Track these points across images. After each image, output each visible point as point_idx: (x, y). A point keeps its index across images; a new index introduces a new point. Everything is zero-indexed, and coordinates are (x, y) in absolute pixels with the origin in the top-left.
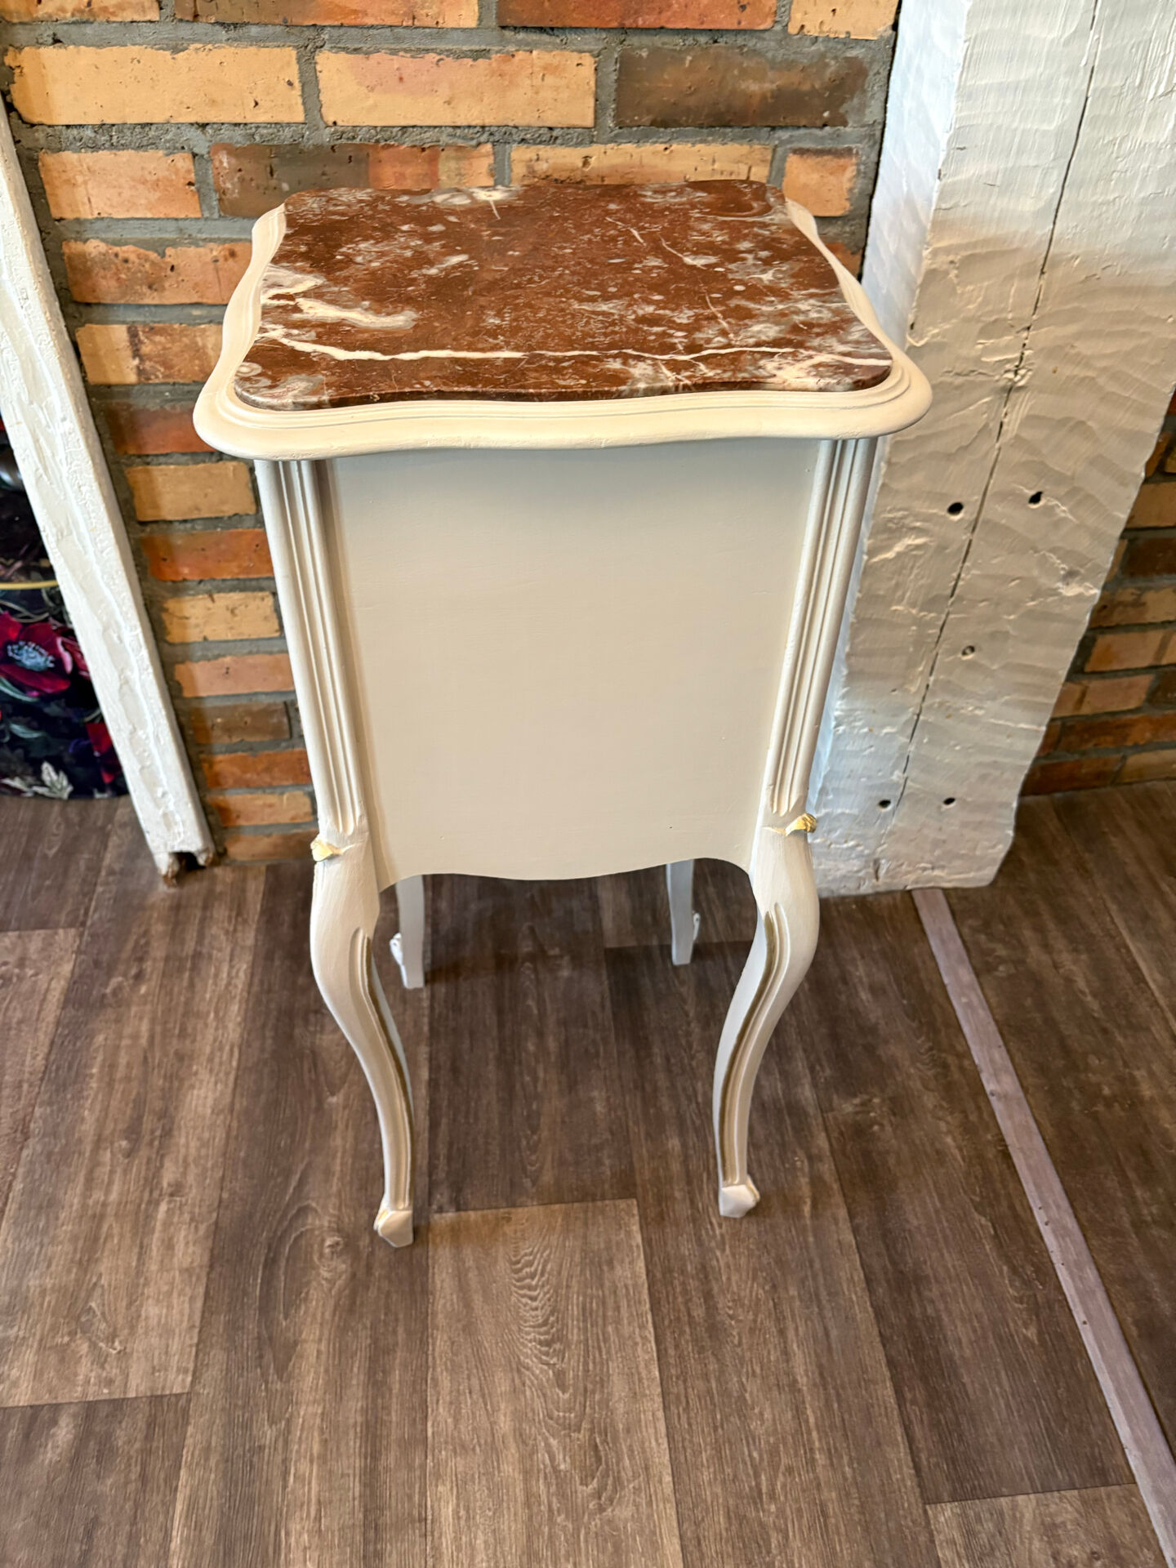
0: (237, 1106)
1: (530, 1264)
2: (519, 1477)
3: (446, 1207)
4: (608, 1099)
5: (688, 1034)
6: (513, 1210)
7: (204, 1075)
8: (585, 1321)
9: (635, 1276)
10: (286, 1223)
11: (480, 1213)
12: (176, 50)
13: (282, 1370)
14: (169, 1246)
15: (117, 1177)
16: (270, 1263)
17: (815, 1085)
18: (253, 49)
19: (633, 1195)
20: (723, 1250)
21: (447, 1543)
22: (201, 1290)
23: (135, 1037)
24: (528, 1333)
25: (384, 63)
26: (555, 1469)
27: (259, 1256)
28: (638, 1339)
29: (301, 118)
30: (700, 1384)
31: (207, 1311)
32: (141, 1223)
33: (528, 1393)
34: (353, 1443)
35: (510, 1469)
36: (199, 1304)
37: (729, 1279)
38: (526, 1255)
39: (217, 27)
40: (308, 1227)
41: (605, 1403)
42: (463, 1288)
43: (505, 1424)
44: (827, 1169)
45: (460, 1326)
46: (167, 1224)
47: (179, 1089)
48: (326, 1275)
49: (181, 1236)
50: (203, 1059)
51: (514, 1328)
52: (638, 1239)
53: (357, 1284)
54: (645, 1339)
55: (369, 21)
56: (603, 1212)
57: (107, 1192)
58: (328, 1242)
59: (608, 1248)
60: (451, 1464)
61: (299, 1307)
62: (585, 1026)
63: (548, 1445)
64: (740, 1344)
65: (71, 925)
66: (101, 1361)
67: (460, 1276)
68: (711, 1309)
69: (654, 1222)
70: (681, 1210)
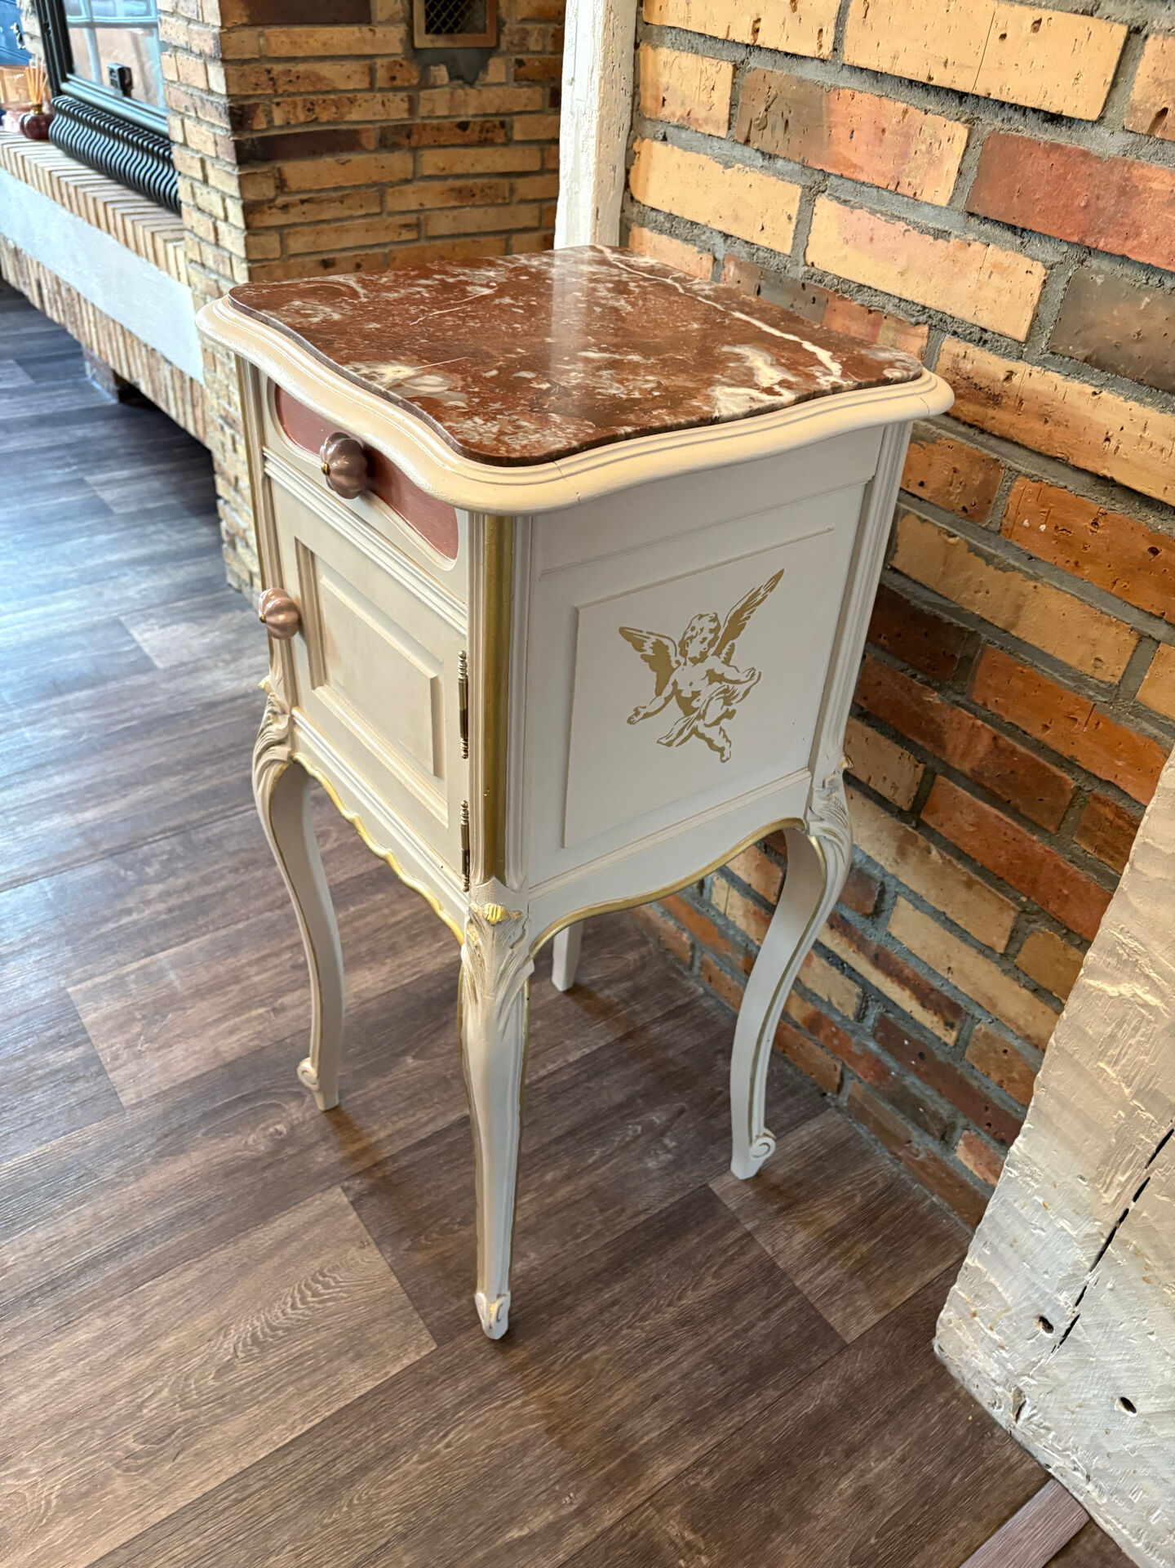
0: (368, 1005)
1: (327, 1286)
2: (125, 1379)
3: (351, 1193)
4: (533, 1269)
5: (657, 1310)
6: (373, 1246)
7: (385, 969)
8: (289, 1362)
9: (354, 1386)
10: (282, 1090)
11: (358, 1221)
13: (161, 1155)
14: (231, 1032)
16: (244, 1099)
17: (679, 1476)
19: (440, 1343)
20: (421, 1462)
21: (57, 1348)
22: (205, 1069)
24: (258, 1319)
26: (140, 1407)
27: (248, 1088)
28: (290, 1421)
29: (788, 250)
30: (266, 1504)
31: (189, 1084)
32: (243, 1006)
33: (202, 1348)
34: (114, 1238)
35: (130, 1367)
36: (193, 1075)
37: (392, 1483)
38: (334, 1278)
40: (286, 1107)
41: (217, 1421)
42: (283, 1243)
43: (167, 1344)
44: (578, 1536)
45: (245, 1260)
46: (249, 1021)
47: (365, 963)
48: (250, 1141)
49: (245, 1034)
50: (398, 961)
51: (259, 1305)
52: (395, 1370)
53: (252, 1166)
55: (863, 177)
56: (408, 1323)
57: (258, 974)
58: (279, 1127)
59: (373, 1347)
60: (120, 1318)
61: (214, 1137)
62: (602, 1211)
63: (160, 1390)
64: (327, 1526)
66: (129, 1044)
67: (291, 1237)
68: (349, 1480)
69: (418, 1379)
70: (447, 1397)
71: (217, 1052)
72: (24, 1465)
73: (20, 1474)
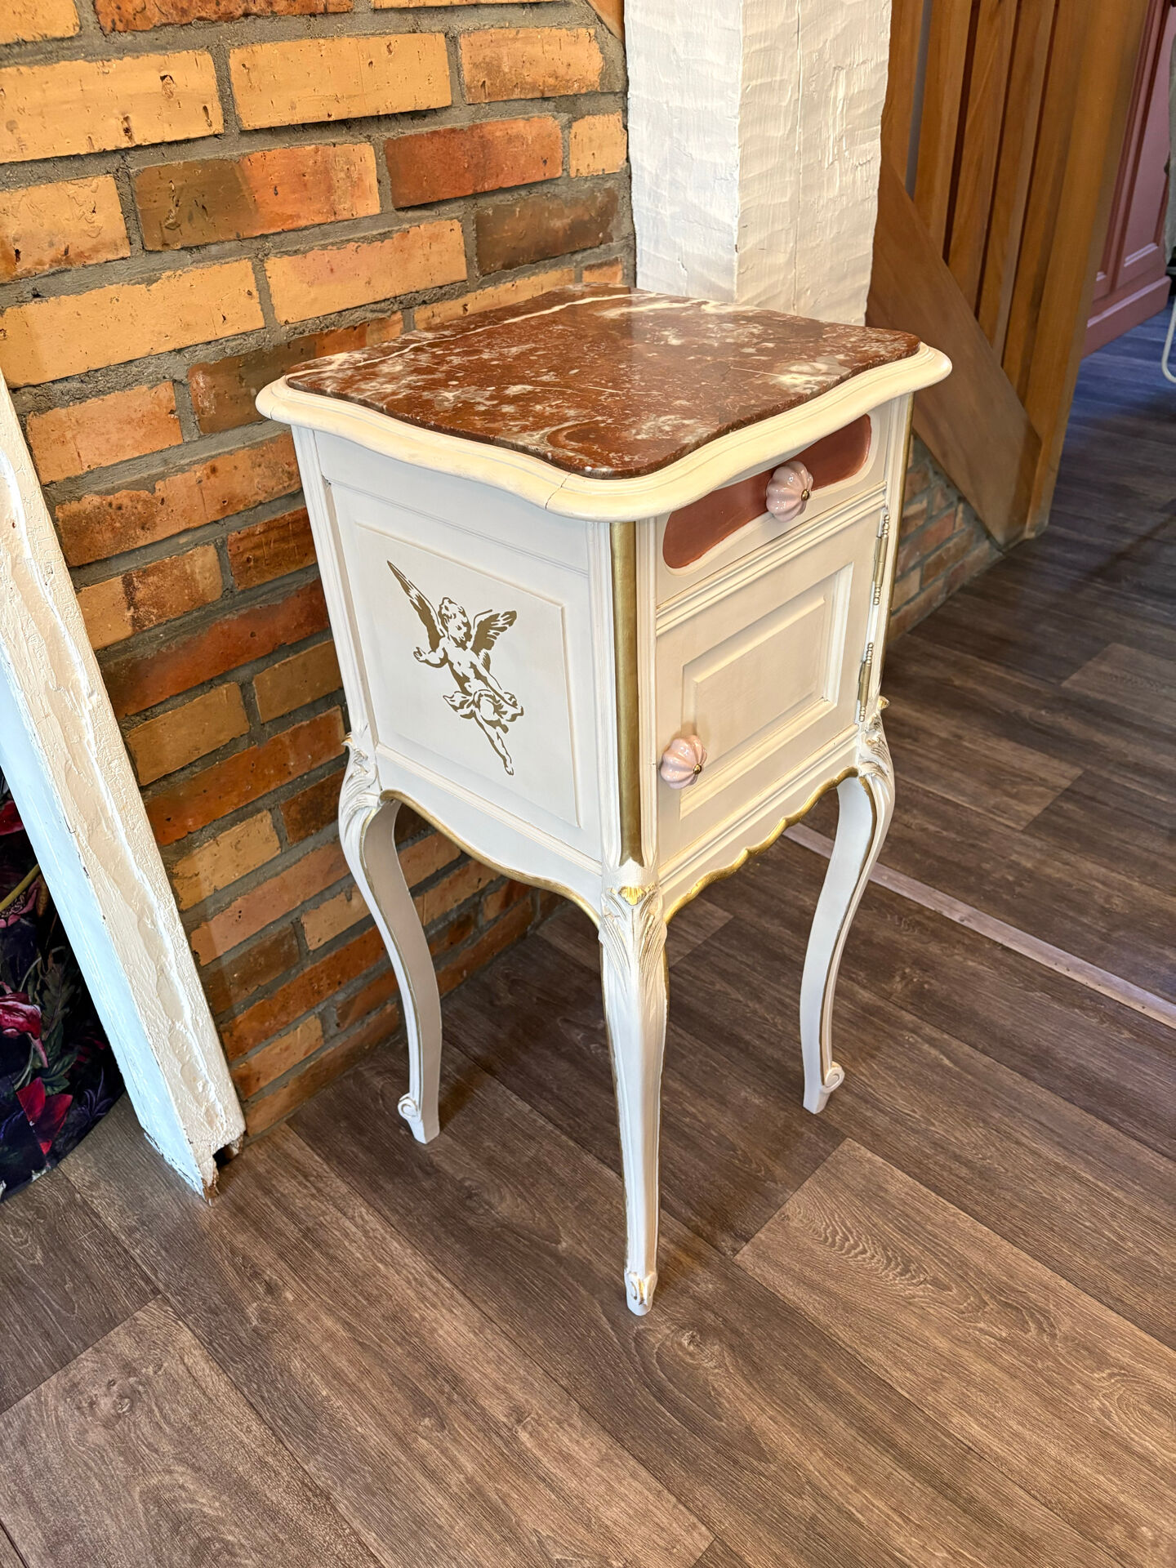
0: (491, 1313)
1: (835, 1233)
2: (989, 1366)
3: (737, 1246)
4: (755, 1090)
5: (755, 1012)
6: (782, 1209)
7: (431, 1314)
8: (910, 1236)
9: (905, 1184)
10: (637, 1359)
11: (763, 1230)
12: (150, 281)
13: (761, 1455)
14: (566, 1458)
15: (454, 1451)
16: (661, 1395)
17: (864, 987)
18: (216, 267)
19: (844, 1137)
20: (933, 1125)
21: (997, 1447)
22: (632, 1462)
23: (330, 1336)
24: (888, 1276)
25: (318, 258)
26: (1003, 1340)
27: (645, 1397)
28: (952, 1218)
29: (262, 324)
30: (1014, 1212)
31: (656, 1471)
32: (521, 1465)
33: (932, 1311)
34: (869, 1452)
35: (978, 1367)
36: (644, 1473)
37: (956, 1138)
38: (825, 1230)
39: (183, 252)
40: (657, 1345)
41: (980, 1273)
42: (812, 1286)
43: (942, 1344)
44: (928, 1030)
45: (840, 1311)
46: (543, 1444)
47: (423, 1341)
48: (712, 1364)
49: (565, 1441)
50: (416, 1303)
51: (874, 1280)
52: (879, 1160)
53: (741, 1350)
54: (954, 1215)
55: (303, 223)
56: (839, 1163)
57: (460, 1469)
58: (686, 1343)
59: (869, 1181)
60: (942, 1400)
61: (720, 1404)
62: (683, 1057)
63: (981, 1330)
64: (1007, 1170)
65: (142, 1302)
67: (801, 1280)
68: (967, 1164)
69: (876, 1142)
70: (882, 1121)
71: (604, 1459)
72: (1098, 1413)
73: (1105, 1412)
